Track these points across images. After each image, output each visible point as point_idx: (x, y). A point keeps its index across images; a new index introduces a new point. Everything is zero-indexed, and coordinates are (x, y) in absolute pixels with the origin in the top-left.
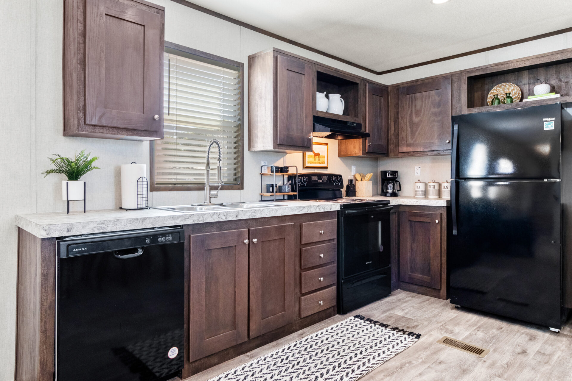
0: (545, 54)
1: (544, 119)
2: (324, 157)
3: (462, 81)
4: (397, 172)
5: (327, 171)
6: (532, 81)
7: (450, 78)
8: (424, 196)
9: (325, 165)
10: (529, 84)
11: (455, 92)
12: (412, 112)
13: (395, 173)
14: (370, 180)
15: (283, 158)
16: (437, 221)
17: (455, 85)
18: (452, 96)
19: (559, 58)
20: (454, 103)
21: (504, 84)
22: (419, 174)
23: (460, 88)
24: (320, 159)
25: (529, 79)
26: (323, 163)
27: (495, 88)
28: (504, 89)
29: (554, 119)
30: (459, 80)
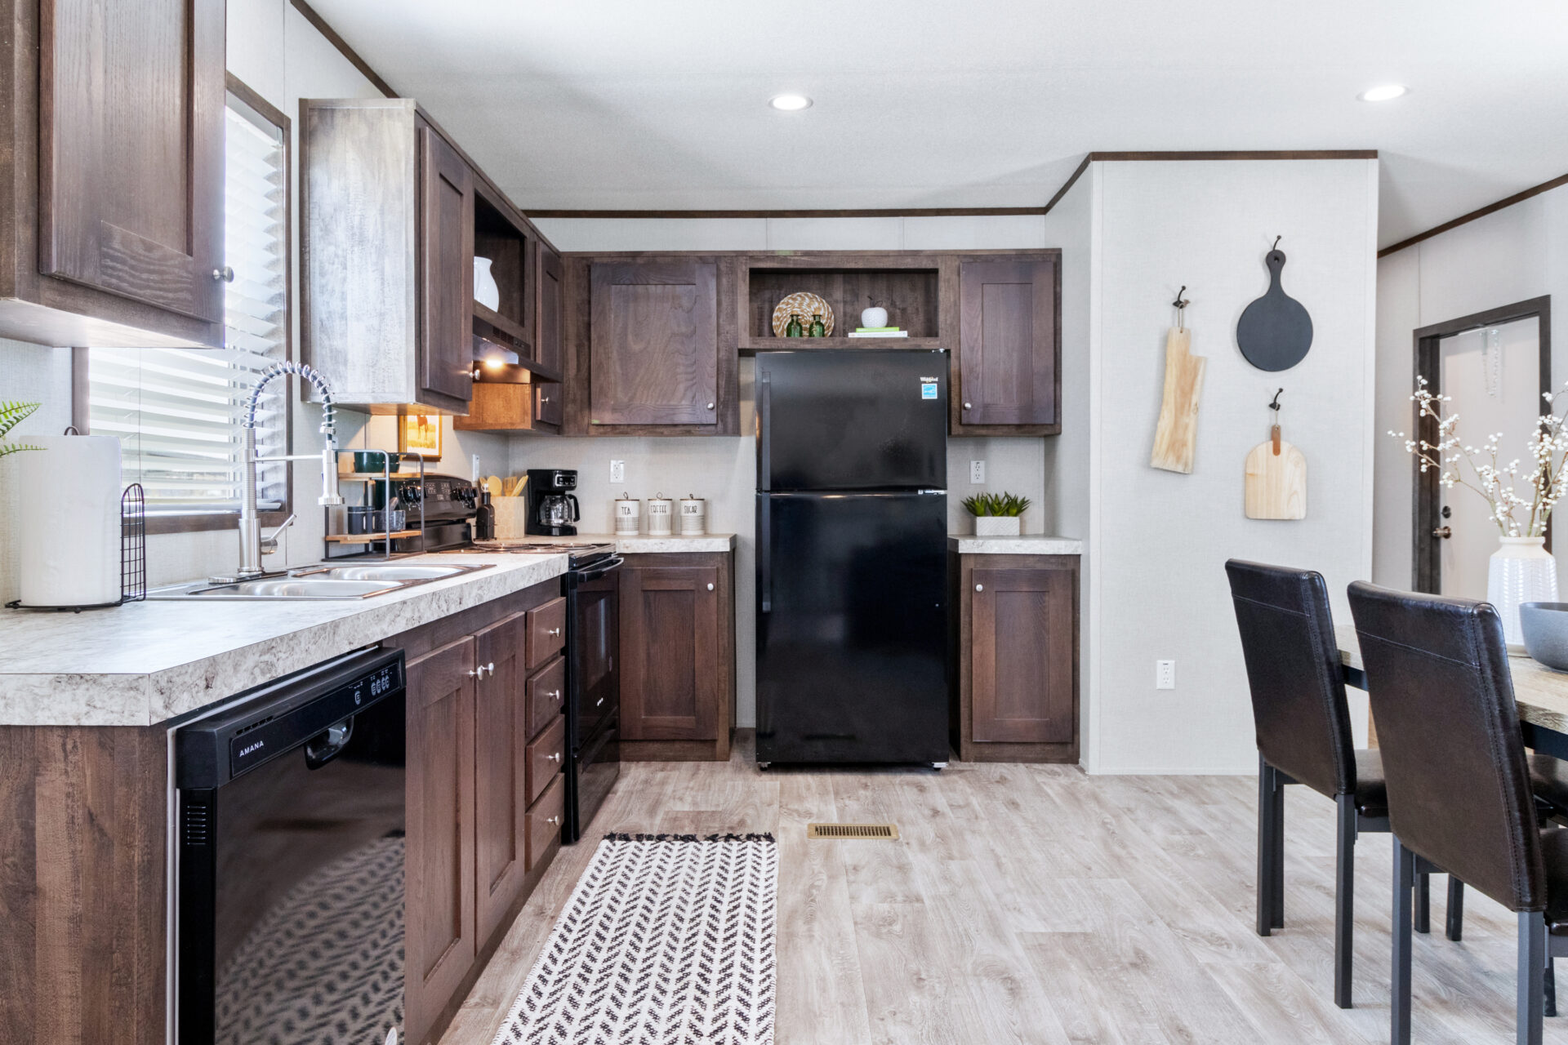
0: (889, 251)
1: (923, 379)
2: (434, 431)
3: (740, 275)
4: (574, 472)
5: (436, 467)
6: (848, 298)
7: (717, 262)
8: (635, 533)
9: (434, 452)
10: (845, 302)
11: (723, 297)
12: (625, 328)
13: (569, 476)
14: (520, 495)
15: (363, 429)
16: (710, 586)
17: (724, 281)
18: (719, 303)
19: (909, 264)
20: (721, 321)
21: (802, 294)
22: (621, 479)
23: (733, 290)
24: (428, 433)
25: (845, 292)
26: (432, 445)
27: (785, 300)
28: (801, 304)
29: (936, 379)
30: (732, 271)
